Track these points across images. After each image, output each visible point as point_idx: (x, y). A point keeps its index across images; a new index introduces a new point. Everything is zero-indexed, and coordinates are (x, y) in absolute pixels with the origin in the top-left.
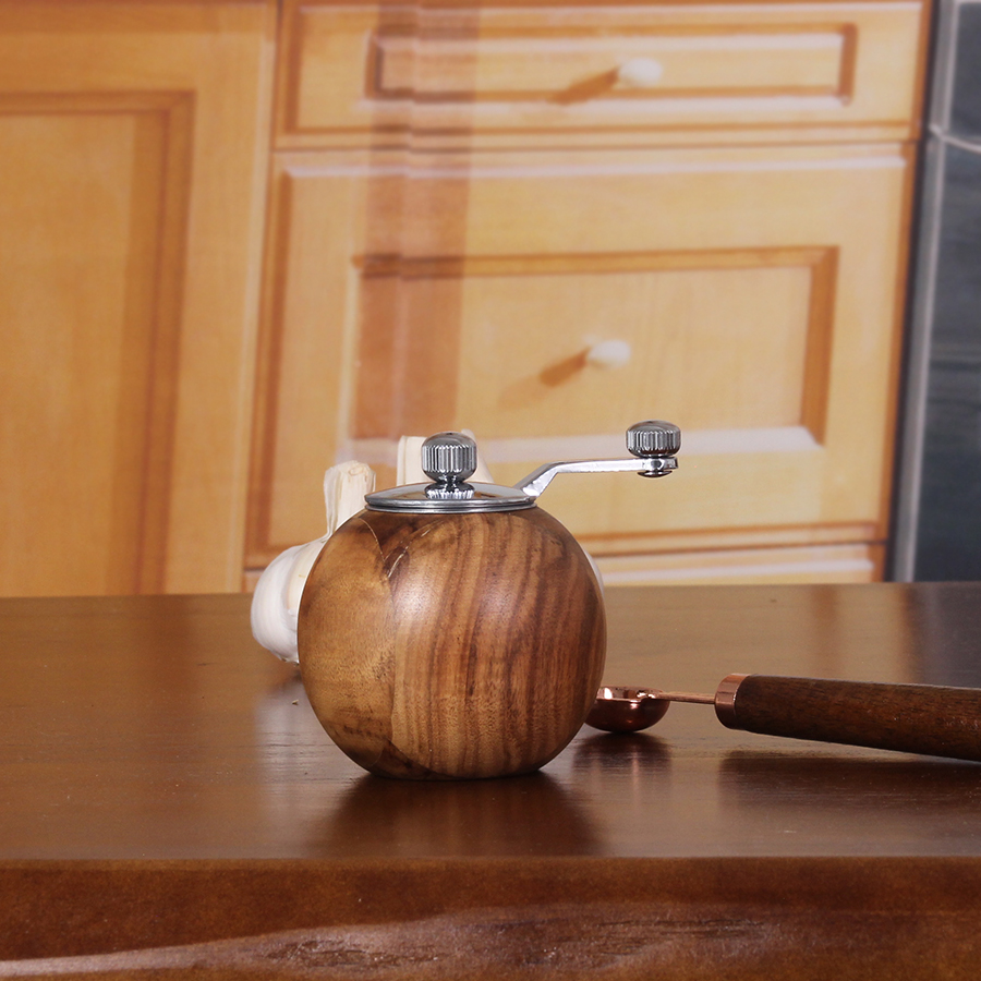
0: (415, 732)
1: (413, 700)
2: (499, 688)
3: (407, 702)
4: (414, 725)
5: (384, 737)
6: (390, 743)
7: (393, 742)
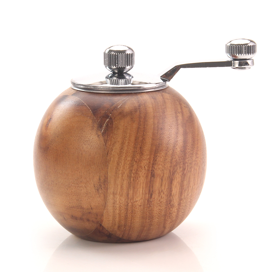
0: (117, 219)
1: (118, 202)
2: (165, 193)
3: (114, 203)
4: (117, 216)
5: (97, 222)
6: (101, 225)
7: (103, 225)
